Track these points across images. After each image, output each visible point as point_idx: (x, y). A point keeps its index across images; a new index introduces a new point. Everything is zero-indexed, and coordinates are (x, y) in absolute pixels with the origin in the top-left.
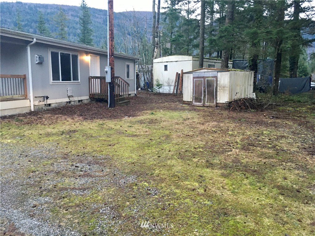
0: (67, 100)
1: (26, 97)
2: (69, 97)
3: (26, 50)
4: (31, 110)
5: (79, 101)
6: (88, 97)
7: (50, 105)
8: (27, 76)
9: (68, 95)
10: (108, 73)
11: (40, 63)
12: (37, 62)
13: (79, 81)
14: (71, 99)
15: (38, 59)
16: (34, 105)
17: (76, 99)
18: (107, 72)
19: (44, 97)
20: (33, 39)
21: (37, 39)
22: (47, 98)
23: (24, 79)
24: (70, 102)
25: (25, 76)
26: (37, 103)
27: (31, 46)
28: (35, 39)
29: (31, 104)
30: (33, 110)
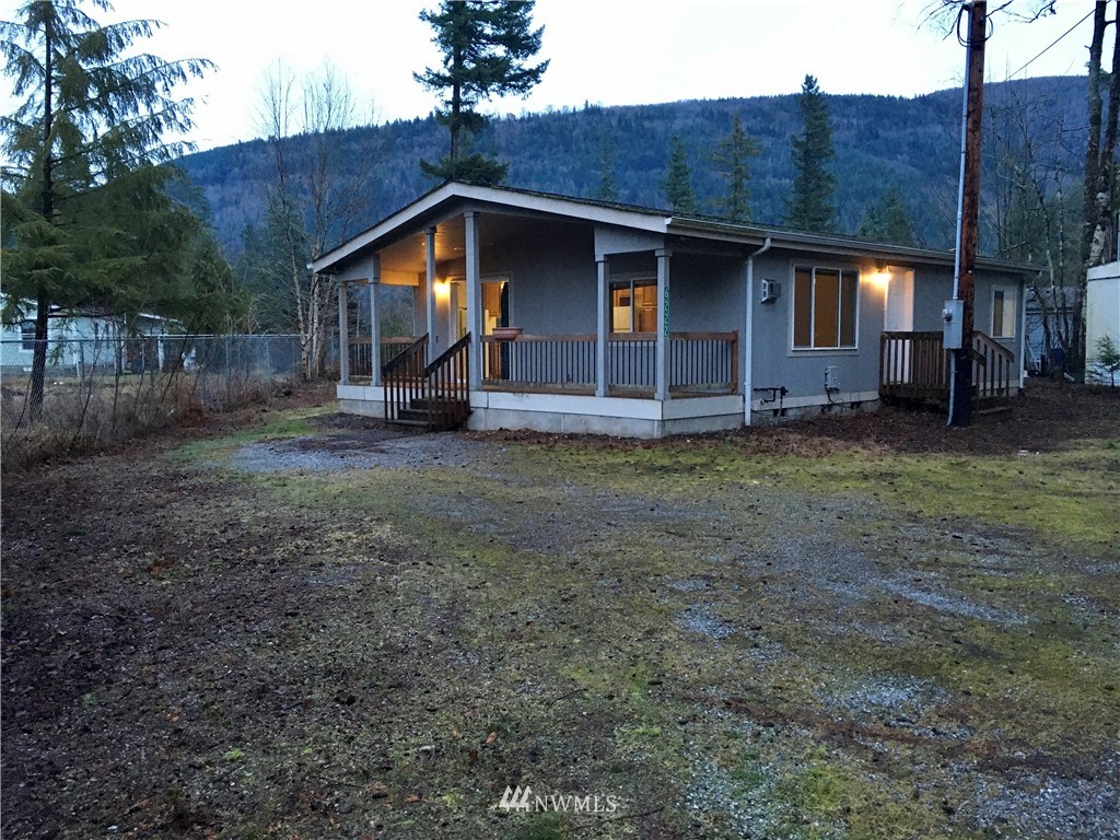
0: (823, 400)
1: (734, 389)
2: (829, 391)
4: (744, 423)
5: (853, 405)
6: (874, 395)
7: (784, 411)
8: (740, 335)
9: (828, 387)
10: (953, 321)
11: (771, 301)
12: (764, 299)
13: (857, 347)
14: (836, 398)
15: (766, 290)
16: (753, 412)
17: (846, 398)
18: (949, 318)
19: (775, 390)
20: (764, 239)
21: (772, 240)
22: (784, 392)
23: (733, 342)
24: (830, 406)
25: (737, 334)
26: (758, 406)
27: (756, 259)
28: (768, 241)
29: (745, 406)
30: (748, 422)
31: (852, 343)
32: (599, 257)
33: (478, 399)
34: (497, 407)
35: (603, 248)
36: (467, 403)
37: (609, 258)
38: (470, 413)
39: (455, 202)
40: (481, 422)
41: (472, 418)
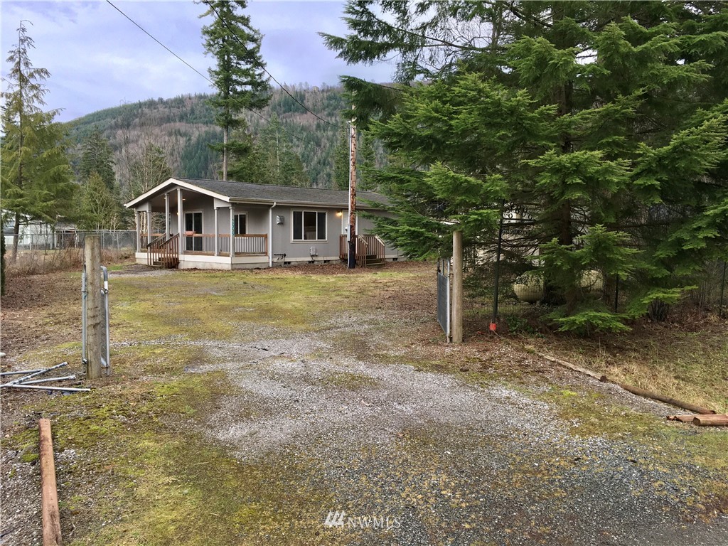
0: (310, 259)
1: (266, 253)
2: (312, 256)
3: (269, 212)
4: (269, 266)
5: (325, 261)
6: (338, 258)
7: (289, 263)
8: (268, 236)
9: (311, 254)
10: (348, 231)
11: (281, 224)
12: (278, 223)
13: (327, 240)
14: (315, 258)
15: (279, 220)
16: (273, 262)
17: (321, 258)
19: (282, 255)
20: (273, 203)
21: (277, 203)
22: (285, 255)
24: (313, 262)
25: (266, 235)
26: (275, 260)
27: (273, 209)
28: (275, 204)
29: (268, 260)
30: (271, 265)
31: (325, 238)
32: (215, 208)
33: (182, 257)
34: (187, 260)
35: (216, 205)
36: (177, 259)
37: (218, 208)
38: (179, 263)
39: (173, 185)
40: (182, 266)
41: (180, 264)
